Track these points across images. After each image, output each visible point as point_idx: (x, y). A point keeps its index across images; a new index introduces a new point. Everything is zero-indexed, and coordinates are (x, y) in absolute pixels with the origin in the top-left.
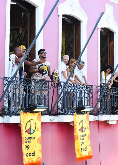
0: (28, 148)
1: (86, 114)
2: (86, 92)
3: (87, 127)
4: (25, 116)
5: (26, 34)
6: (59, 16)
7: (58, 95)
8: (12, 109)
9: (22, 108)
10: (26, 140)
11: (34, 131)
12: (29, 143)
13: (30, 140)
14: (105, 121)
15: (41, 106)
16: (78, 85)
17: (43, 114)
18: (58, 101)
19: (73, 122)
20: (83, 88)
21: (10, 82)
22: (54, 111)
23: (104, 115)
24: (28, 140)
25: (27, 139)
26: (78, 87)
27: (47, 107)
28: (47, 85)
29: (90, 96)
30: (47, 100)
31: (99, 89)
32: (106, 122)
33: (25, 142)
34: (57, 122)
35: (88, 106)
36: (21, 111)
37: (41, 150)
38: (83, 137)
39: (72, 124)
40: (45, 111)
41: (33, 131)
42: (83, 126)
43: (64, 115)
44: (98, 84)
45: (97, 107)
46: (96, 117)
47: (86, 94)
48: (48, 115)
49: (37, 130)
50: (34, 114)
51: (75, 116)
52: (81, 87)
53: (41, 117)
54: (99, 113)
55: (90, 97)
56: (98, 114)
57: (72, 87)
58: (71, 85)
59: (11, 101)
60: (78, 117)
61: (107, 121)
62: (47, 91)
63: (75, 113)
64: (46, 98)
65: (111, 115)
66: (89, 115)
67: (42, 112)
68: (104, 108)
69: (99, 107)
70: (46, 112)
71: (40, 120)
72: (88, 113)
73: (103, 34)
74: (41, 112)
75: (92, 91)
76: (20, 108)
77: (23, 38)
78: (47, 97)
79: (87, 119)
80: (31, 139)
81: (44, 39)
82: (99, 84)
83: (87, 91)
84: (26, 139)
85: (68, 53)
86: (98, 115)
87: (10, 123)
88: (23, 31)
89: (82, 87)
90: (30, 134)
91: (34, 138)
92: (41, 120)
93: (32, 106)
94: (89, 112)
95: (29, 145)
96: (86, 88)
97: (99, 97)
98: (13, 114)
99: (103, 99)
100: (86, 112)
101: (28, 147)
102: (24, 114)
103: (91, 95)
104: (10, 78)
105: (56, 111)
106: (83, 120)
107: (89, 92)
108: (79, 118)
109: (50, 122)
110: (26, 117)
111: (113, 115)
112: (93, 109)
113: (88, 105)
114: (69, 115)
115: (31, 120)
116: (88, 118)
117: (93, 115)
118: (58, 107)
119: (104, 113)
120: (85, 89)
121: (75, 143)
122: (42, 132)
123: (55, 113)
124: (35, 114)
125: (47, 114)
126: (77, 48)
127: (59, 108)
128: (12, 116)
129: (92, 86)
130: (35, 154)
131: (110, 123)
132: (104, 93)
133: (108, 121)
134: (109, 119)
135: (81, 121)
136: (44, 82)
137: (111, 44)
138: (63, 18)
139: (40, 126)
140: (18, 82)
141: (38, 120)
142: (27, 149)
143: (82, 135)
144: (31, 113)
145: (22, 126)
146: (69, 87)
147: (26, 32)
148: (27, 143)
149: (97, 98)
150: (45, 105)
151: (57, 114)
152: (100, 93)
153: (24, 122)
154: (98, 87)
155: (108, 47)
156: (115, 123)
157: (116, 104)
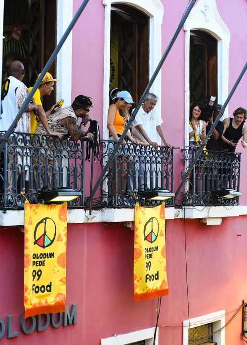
0: (39, 276)
1: (159, 207)
2: (159, 162)
3: (161, 231)
4: (34, 210)
5: (37, 43)
6: (104, 6)
7: (102, 166)
8: (7, 198)
9: (27, 195)
10: (36, 260)
11: (52, 242)
12: (40, 265)
13: (42, 260)
14: (199, 219)
15: (67, 191)
16: (143, 147)
17: (71, 206)
18: (103, 178)
19: (133, 222)
20: (154, 153)
21: (3, 142)
22: (94, 200)
23: (196, 207)
24: (39, 260)
25: (38, 258)
26: (144, 150)
27: (80, 194)
28: (80, 147)
29: (167, 170)
30: (80, 177)
31: (186, 155)
32: (201, 221)
33: (33, 265)
34: (100, 223)
35: (164, 189)
36: (25, 202)
37: (64, 280)
38: (151, 253)
39: (130, 226)
40: (74, 201)
41: (50, 242)
42: (152, 230)
43: (115, 208)
44: (184, 144)
45: (181, 190)
46: (181, 212)
47: (159, 166)
48: (82, 208)
49: (58, 240)
50: (52, 206)
51: (137, 210)
52: (150, 150)
53: (68, 213)
54: (186, 203)
55: (169, 170)
56: (185, 205)
57: (131, 151)
58: (129, 147)
59: (6, 180)
60: (143, 212)
61: (202, 219)
62: (80, 159)
63: (137, 205)
64: (78, 175)
65: (209, 207)
66: (166, 207)
67: (70, 201)
68: (196, 193)
69: (186, 192)
70: (77, 203)
71: (65, 220)
72: (164, 203)
73: (196, 43)
74: (68, 202)
75: (172, 159)
76: (24, 195)
77: (31, 51)
78: (80, 172)
79: (162, 216)
80: (44, 258)
81: (73, 53)
82: (187, 144)
83: (162, 158)
84: (34, 258)
85: (125, 81)
86: (184, 207)
87: (3, 226)
88: (31, 36)
89: (152, 151)
90: (44, 247)
91: (52, 255)
92: (68, 218)
93: (49, 190)
94: (166, 201)
95: (40, 271)
96: (159, 154)
97: (186, 171)
98: (9, 206)
99: (195, 174)
100: (159, 202)
101: (39, 273)
102: (31, 207)
103: (170, 166)
104: (4, 133)
105: (99, 199)
106: (152, 218)
107: (165, 161)
108: (144, 214)
109: (86, 222)
110: (36, 213)
111: (215, 206)
112: (173, 195)
113: (165, 187)
114: (125, 208)
115: (46, 219)
116: (164, 213)
117: (173, 208)
118: (102, 191)
119: (195, 203)
120: (157, 155)
121: (134, 264)
122: (68, 244)
123: (97, 205)
124: (55, 206)
125: (78, 206)
126: (141, 70)
127: (104, 193)
128: (8, 211)
129: (173, 148)
130: (52, 287)
131: (209, 223)
132: (197, 162)
133: (205, 219)
134: (207, 215)
135: (149, 221)
136: (72, 142)
137: (211, 62)
138: (114, 9)
139: (64, 231)
140: (19, 141)
141: (60, 218)
142: (37, 277)
143: (150, 248)
144: (47, 205)
145: (27, 231)
146: (126, 151)
147: (38, 38)
148: (37, 266)
149: (182, 173)
150: (75, 187)
151: (100, 206)
152: (188, 162)
153: (31, 223)
154: (185, 150)
155: (205, 69)
156: (218, 222)
157: (220, 186)
